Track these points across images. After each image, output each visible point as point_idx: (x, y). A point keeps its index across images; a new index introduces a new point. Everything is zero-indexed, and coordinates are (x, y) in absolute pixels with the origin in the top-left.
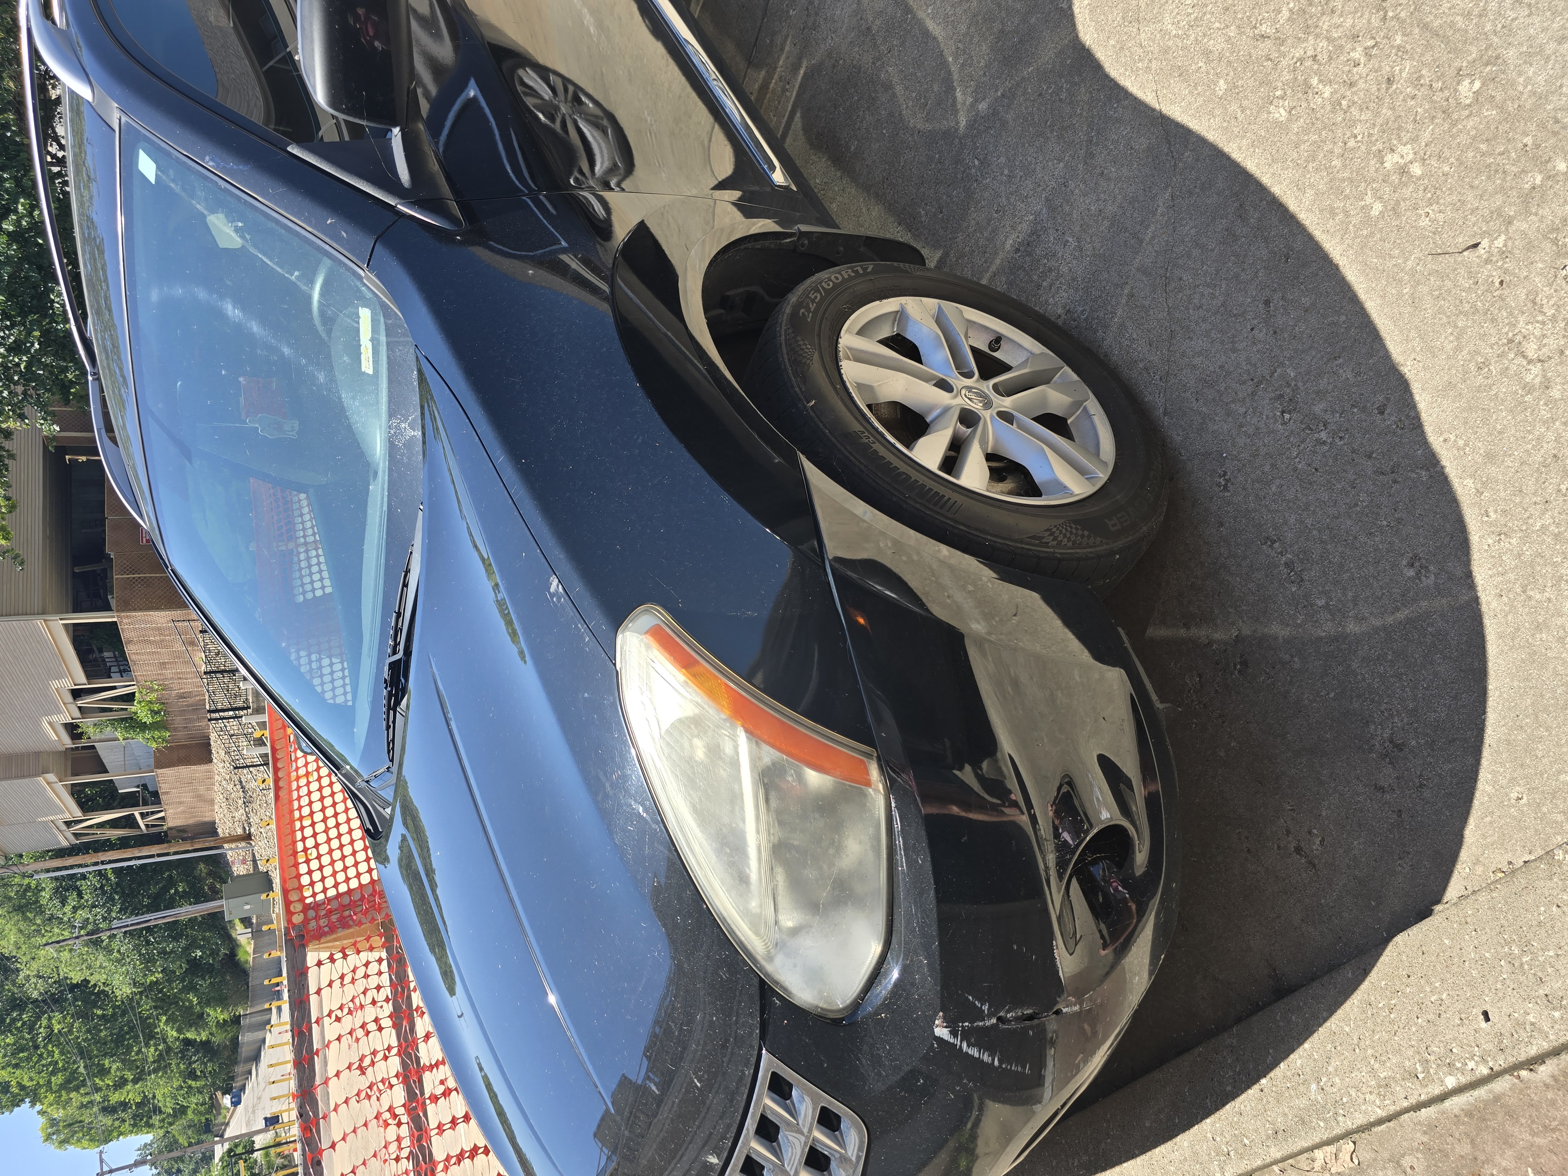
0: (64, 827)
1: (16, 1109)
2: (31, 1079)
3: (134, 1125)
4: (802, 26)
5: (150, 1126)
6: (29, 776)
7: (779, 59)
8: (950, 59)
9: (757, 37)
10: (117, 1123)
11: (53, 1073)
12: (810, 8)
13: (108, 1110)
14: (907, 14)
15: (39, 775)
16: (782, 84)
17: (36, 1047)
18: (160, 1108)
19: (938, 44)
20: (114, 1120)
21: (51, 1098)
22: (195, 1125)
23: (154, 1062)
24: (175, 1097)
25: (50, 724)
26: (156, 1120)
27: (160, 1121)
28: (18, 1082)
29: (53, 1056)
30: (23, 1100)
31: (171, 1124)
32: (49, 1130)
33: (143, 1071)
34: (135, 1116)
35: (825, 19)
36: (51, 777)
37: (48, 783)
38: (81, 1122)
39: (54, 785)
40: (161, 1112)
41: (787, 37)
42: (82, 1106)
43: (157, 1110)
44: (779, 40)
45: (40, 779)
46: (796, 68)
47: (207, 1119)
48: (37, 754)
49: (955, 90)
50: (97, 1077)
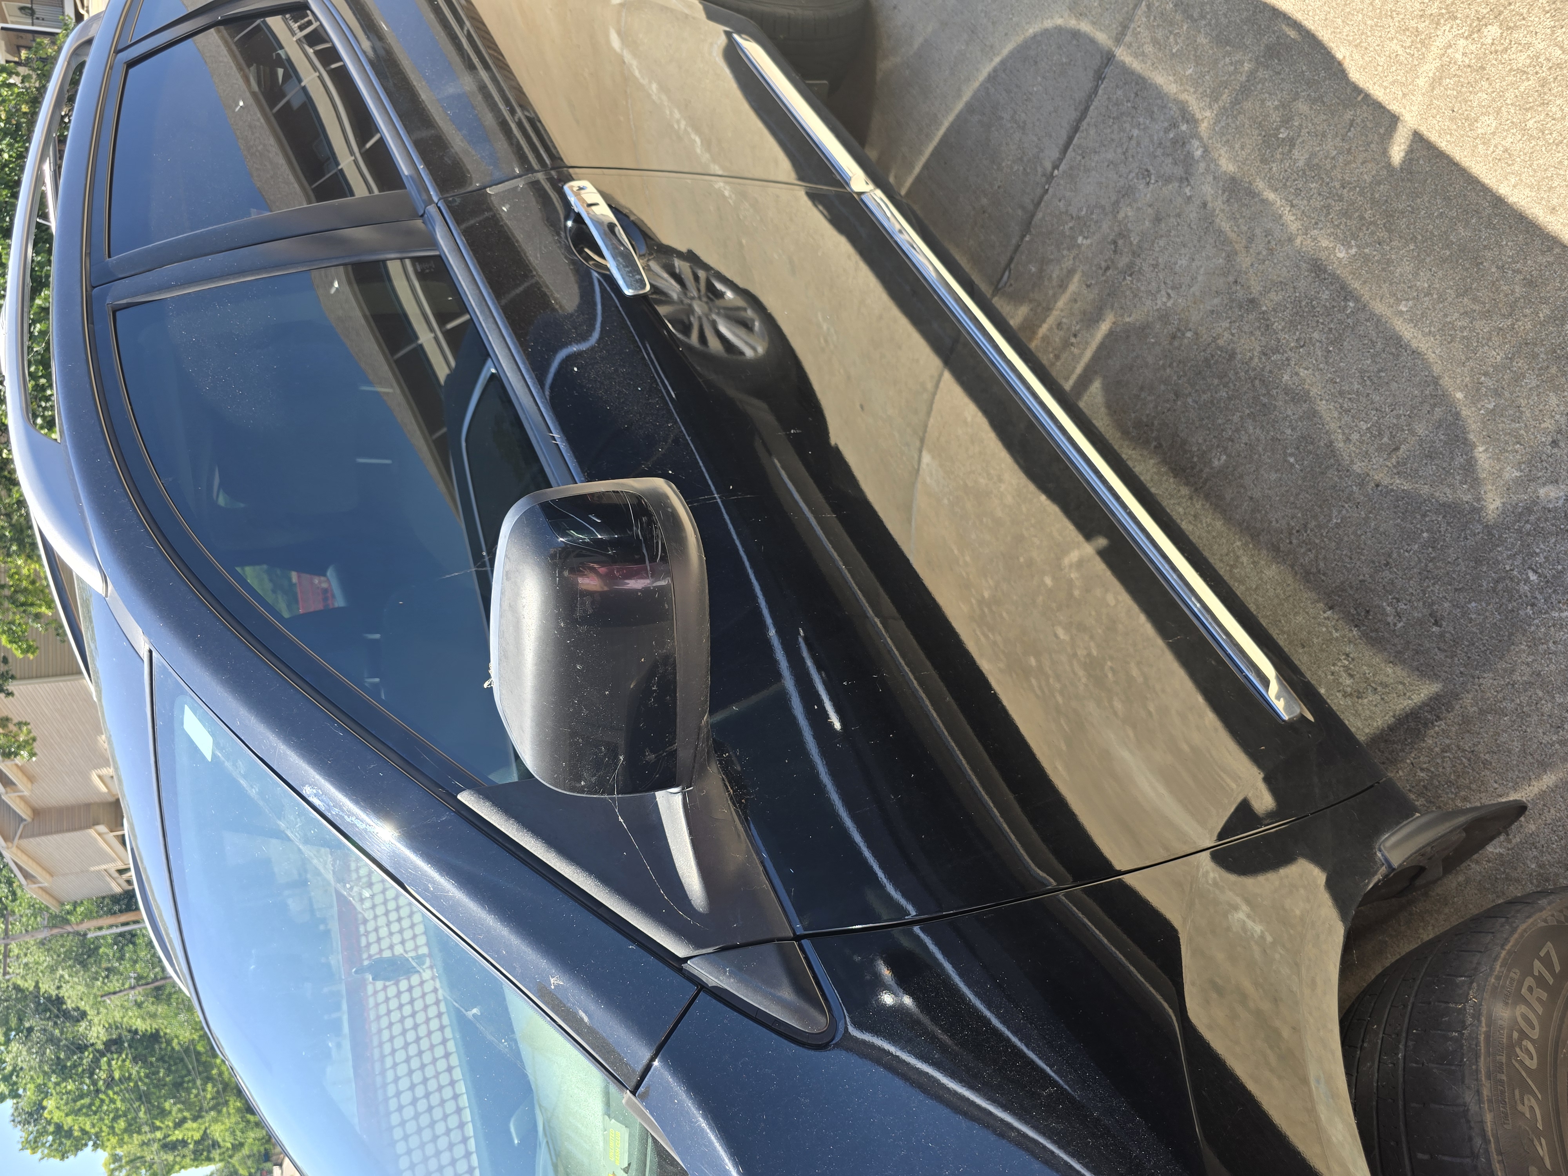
0: (116, 875)
1: (80, 1153)
2: (93, 1126)
3: (195, 1160)
4: (1103, 264)
5: (209, 1159)
6: (81, 828)
7: (1055, 298)
8: (1459, 395)
9: (1011, 259)
10: (178, 1159)
11: (115, 1119)
12: (1120, 242)
13: (169, 1146)
14: (1345, 299)
15: (90, 827)
16: (1061, 333)
17: (98, 1091)
18: (218, 1143)
19: (1427, 366)
20: (175, 1156)
21: (114, 1140)
22: (254, 1155)
23: (213, 1099)
24: (233, 1133)
25: (100, 777)
26: (215, 1154)
27: (220, 1155)
28: (80, 1127)
29: (114, 1103)
30: (86, 1145)
31: (231, 1157)
32: (112, 1166)
33: (201, 1109)
34: (195, 1152)
35: (1155, 266)
36: (102, 828)
37: (99, 834)
38: (142, 1157)
39: (106, 836)
40: (219, 1147)
41: (1071, 272)
42: (143, 1144)
43: (215, 1145)
44: (1056, 273)
45: (92, 832)
46: (1092, 319)
47: (265, 1149)
48: (88, 806)
49: (1473, 446)
50: (157, 1119)
